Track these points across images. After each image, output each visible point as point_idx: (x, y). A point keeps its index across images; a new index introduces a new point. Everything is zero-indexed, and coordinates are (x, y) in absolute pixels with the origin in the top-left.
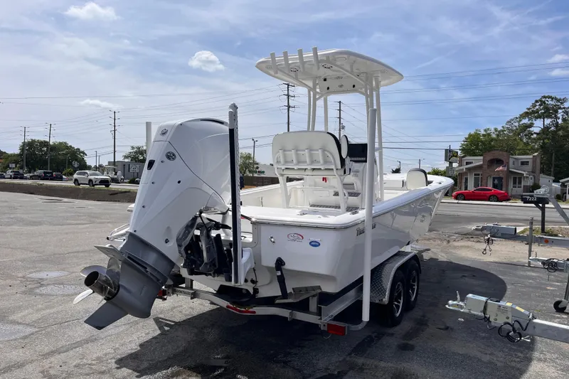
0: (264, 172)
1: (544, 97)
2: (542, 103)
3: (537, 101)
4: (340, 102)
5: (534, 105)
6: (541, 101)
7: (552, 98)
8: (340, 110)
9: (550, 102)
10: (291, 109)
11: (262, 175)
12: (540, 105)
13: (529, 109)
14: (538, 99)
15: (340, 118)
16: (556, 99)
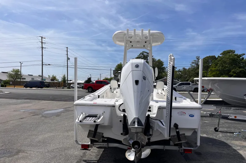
0: (25, 79)
1: (143, 52)
2: (143, 54)
3: (141, 53)
4: (67, 48)
5: (140, 55)
6: (142, 53)
7: (146, 53)
8: (67, 51)
9: (145, 54)
10: (43, 49)
11: (24, 80)
12: (142, 55)
13: (138, 56)
14: (141, 52)
15: (67, 55)
16: (147, 53)
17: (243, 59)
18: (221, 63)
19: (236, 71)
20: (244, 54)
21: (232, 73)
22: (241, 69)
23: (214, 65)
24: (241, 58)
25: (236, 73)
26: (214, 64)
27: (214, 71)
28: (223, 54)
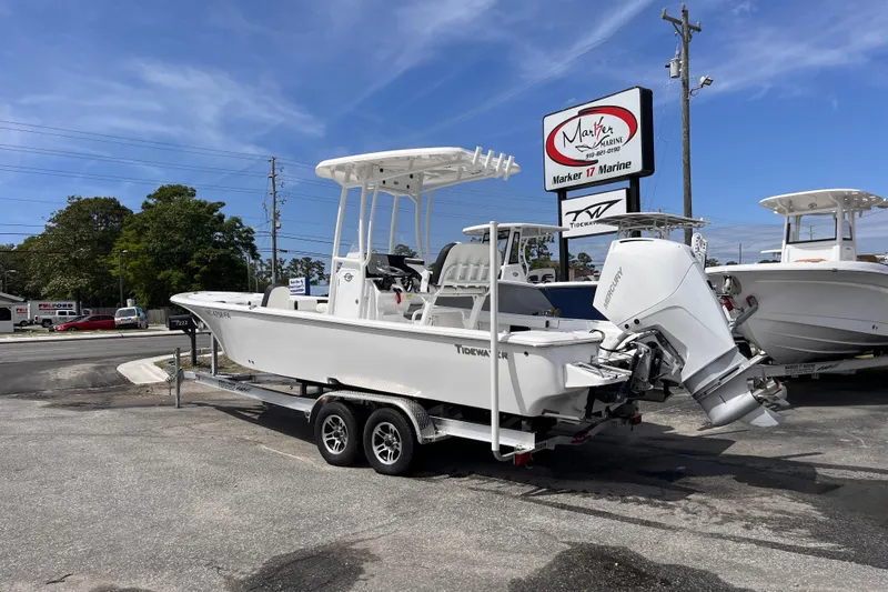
17: (221, 217)
18: (158, 227)
19: (208, 257)
20: (223, 204)
21: (194, 262)
22: (221, 251)
23: (130, 233)
24: (215, 214)
25: (207, 263)
26: (130, 229)
27: (135, 255)
28: (159, 198)
